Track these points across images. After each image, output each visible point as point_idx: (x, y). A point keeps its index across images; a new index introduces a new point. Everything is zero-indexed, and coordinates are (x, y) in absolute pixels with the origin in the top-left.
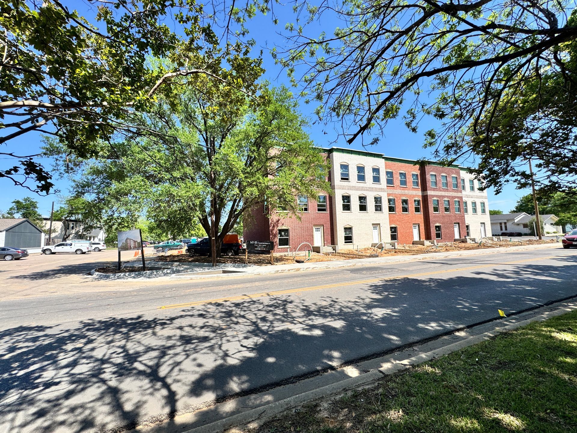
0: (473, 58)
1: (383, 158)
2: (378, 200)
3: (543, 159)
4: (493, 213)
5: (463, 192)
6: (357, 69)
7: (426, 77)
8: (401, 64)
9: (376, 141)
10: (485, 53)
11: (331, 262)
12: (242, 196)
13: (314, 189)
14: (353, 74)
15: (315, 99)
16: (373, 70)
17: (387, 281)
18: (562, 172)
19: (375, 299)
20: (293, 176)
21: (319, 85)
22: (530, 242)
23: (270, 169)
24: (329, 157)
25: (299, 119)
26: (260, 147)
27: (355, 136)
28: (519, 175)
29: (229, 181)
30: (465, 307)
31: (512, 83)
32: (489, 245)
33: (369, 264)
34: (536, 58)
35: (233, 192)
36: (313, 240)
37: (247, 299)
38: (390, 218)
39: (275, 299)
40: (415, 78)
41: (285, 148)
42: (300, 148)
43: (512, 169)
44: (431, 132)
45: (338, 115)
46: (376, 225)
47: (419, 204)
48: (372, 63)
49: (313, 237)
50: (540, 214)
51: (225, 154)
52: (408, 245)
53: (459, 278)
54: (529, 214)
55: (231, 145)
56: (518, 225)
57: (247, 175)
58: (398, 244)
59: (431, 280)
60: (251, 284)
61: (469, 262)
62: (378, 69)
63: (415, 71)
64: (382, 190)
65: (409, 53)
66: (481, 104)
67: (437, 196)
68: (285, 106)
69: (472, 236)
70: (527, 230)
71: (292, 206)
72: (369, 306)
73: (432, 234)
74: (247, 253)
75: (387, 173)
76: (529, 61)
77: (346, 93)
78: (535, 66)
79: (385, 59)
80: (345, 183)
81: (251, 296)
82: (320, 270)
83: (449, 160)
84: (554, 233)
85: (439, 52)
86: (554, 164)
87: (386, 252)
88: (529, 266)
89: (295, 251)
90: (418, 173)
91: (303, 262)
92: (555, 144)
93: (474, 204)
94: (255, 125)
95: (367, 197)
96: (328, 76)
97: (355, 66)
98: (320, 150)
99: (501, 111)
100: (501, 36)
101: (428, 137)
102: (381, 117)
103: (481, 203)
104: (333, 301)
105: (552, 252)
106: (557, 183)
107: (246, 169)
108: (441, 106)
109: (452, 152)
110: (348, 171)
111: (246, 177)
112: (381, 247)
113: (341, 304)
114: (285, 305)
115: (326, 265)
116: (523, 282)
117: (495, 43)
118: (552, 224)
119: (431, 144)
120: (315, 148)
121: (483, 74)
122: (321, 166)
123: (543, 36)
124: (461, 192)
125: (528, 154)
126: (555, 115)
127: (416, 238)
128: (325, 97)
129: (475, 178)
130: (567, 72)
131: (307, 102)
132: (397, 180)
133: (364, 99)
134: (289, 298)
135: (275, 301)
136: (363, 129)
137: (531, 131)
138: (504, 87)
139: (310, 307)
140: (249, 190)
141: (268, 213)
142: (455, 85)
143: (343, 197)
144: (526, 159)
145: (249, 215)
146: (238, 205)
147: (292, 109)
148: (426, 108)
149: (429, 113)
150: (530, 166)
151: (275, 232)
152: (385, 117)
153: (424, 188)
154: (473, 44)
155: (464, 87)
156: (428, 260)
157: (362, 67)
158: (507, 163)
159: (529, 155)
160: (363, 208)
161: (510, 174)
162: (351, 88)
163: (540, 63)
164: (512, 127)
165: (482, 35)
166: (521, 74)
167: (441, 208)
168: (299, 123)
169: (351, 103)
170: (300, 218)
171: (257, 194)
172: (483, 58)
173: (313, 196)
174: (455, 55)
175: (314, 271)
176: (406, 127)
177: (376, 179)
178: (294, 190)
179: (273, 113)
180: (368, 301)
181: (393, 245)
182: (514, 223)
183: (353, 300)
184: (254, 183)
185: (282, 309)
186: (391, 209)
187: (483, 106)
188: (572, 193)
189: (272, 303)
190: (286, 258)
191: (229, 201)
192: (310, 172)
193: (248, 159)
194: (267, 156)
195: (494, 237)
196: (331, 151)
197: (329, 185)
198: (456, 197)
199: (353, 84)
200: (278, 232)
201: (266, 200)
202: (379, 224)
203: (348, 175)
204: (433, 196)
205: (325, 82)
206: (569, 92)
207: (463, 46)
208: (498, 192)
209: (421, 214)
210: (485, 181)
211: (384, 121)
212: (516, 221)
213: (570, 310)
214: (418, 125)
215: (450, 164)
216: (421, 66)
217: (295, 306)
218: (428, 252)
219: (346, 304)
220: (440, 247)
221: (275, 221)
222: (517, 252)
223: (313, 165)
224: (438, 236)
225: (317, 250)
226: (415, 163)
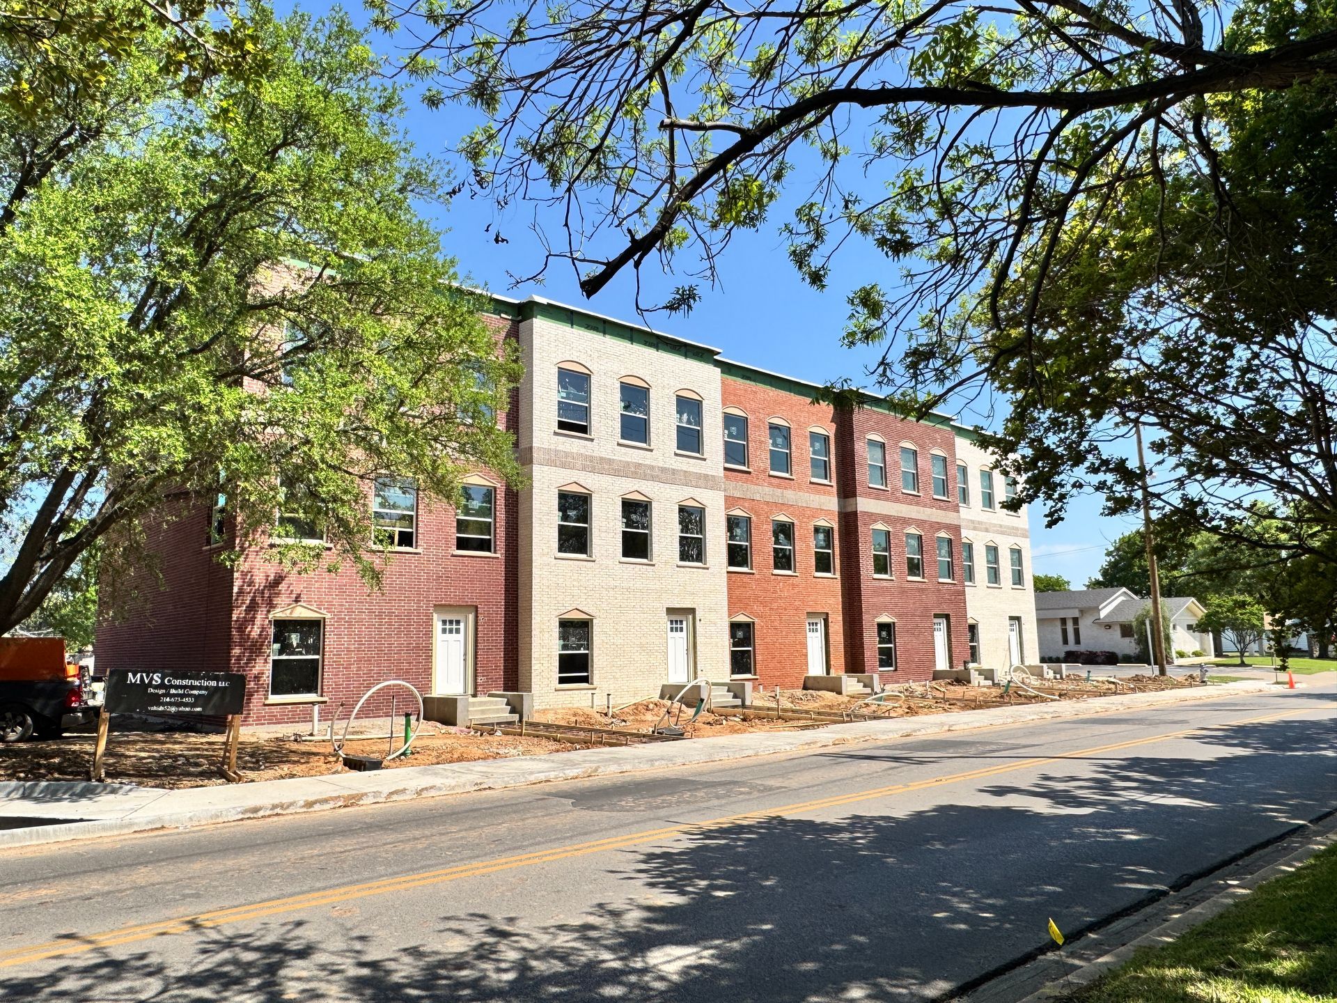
0: (994, 80)
1: (718, 364)
2: (691, 518)
3: (1167, 428)
4: (1046, 587)
5: (963, 510)
6: (632, 22)
7: (856, 106)
8: (784, 44)
9: (684, 299)
10: (1027, 70)
11: (499, 762)
12: (105, 460)
13: (448, 458)
14: (615, 39)
15: (466, 98)
16: (689, 41)
17: (708, 834)
18: (1211, 472)
19: (661, 909)
20: (358, 391)
21: (487, 44)
22: (1139, 684)
23: (256, 354)
24: (514, 333)
25: (402, 163)
26: (211, 251)
27: (612, 268)
28: (1111, 471)
29: (38, 382)
30: (959, 916)
31: (1093, 181)
32: (1033, 693)
33: (645, 767)
34: (1152, 122)
35: (58, 440)
36: (428, 671)
37: (78, 954)
38: (729, 589)
39: (228, 944)
40: (825, 100)
41: (328, 272)
42: (397, 282)
43: (1093, 449)
44: (868, 293)
45: (554, 175)
46: (680, 616)
47: (828, 543)
48: (685, 13)
49: (429, 658)
50: (1163, 595)
51: (23, 257)
52: (788, 692)
53: (944, 811)
54: (1136, 594)
55: (65, 221)
56: (1108, 626)
57: (136, 365)
58: (755, 689)
59: (857, 822)
60: (109, 877)
61: (972, 751)
62: (710, 42)
63: (826, 78)
64: (707, 481)
65: (810, 14)
66: (1012, 229)
67: (886, 519)
68: (341, 100)
69: (986, 662)
70: (1128, 646)
71: (341, 521)
72: (638, 942)
73: (867, 654)
74: (104, 729)
75: (729, 420)
76: (1135, 125)
77: (587, 101)
78: (1150, 144)
79: (733, 16)
80: (572, 444)
81: (105, 940)
82: (451, 800)
83: (922, 397)
84: (1196, 654)
85: (901, 34)
86: (1193, 444)
87: (711, 718)
88: (1135, 763)
89: (347, 716)
90: (829, 430)
91: (376, 765)
92: (1196, 385)
93: (993, 551)
94: (194, 154)
95: (654, 505)
96: (522, 20)
97: (624, 10)
98: (481, 303)
99: (1065, 260)
100: (1069, 31)
101: (860, 309)
102: (712, 214)
103: (1012, 550)
104: (492, 931)
105: (1188, 716)
106: (1200, 502)
107: (132, 341)
108: (902, 212)
109: (930, 375)
110: (588, 399)
111: (130, 377)
112: (694, 699)
113: (526, 943)
114: (272, 969)
115: (475, 778)
116: (1117, 816)
117: (1052, 48)
118: (1190, 627)
119: (868, 335)
120: (459, 290)
121: (1020, 137)
122: (479, 366)
123: (1169, 61)
124: (956, 509)
125: (1131, 406)
126: (1195, 300)
127: (816, 668)
128: (508, 99)
129: (995, 467)
130: (1223, 180)
131: (433, 102)
132: (761, 447)
133: (653, 137)
134: (298, 932)
135: (226, 955)
136: (640, 248)
137: (1138, 338)
138: (1074, 192)
139: (391, 965)
140: (138, 434)
141: (230, 545)
142: (941, 153)
143: (563, 496)
144: (1126, 421)
145: (133, 551)
146: (76, 503)
147: (371, 119)
148: (856, 209)
149: (864, 229)
150: (1139, 442)
151: (255, 632)
152: (722, 216)
153: (847, 489)
154: (996, 35)
155: (968, 165)
156: (852, 747)
157: (651, 22)
158: (1081, 425)
159: (1135, 410)
160: (636, 546)
161: (1087, 464)
162: (608, 86)
163: (1162, 140)
164: (1092, 314)
165: (1019, 13)
166: (1116, 159)
167: (898, 561)
168: (399, 181)
169: (604, 139)
170: (376, 576)
171: (180, 455)
172: (1020, 87)
173: (440, 486)
174: (944, 55)
175: (427, 801)
176: (793, 267)
177: (690, 440)
178: (357, 453)
179: (285, 115)
180: (632, 919)
181: (737, 691)
182: (1097, 622)
183: (577, 922)
184: (171, 407)
185: (259, 988)
186: (737, 556)
187: (1017, 238)
188: (1235, 537)
189: (208, 963)
190: (303, 748)
191: (33, 477)
192: (434, 387)
193: (148, 295)
194: (244, 296)
195: (1045, 665)
196: (523, 312)
197: (508, 446)
198: (940, 526)
199: (616, 74)
200: (272, 631)
201: (221, 489)
202: (692, 611)
203: (586, 412)
204: (874, 517)
205: (510, 43)
206: (1228, 239)
207: (967, 32)
208: (1054, 519)
209: (833, 580)
210: (1022, 479)
211: (721, 232)
212: (1103, 614)
213: (1230, 901)
214: (830, 265)
215: (924, 411)
216: (844, 65)
217: (323, 967)
218: (853, 717)
219: (545, 939)
220: (888, 698)
221: (260, 580)
222: (1102, 715)
223: (445, 356)
224: (887, 658)
225: (443, 712)
226: (819, 394)
